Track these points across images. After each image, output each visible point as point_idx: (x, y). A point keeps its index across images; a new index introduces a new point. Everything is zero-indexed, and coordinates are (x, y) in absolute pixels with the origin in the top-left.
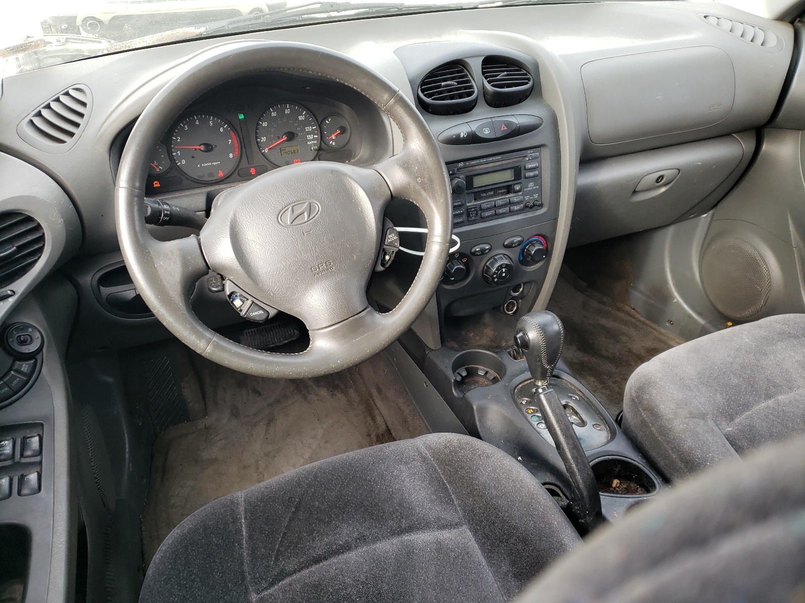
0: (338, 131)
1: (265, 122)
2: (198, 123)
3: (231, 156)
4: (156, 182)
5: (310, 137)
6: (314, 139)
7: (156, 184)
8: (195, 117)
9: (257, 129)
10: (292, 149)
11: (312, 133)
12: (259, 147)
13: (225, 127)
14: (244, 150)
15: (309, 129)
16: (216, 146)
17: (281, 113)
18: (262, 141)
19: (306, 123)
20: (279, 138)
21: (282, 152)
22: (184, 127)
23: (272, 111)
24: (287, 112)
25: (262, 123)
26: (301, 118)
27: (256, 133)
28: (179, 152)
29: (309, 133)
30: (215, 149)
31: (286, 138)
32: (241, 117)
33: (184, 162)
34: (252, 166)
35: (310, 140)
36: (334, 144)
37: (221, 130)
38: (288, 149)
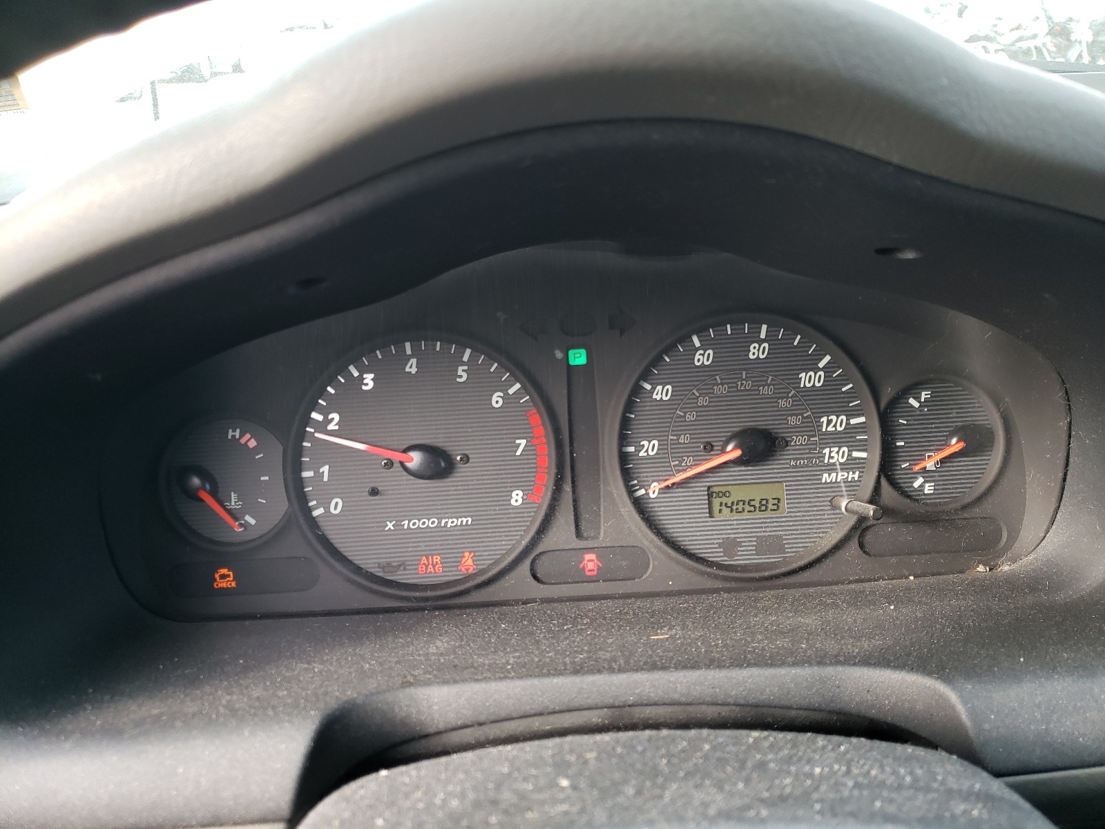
0: (955, 445)
1: (664, 385)
2: (414, 370)
3: (517, 498)
4: (224, 571)
5: (837, 455)
6: (850, 465)
7: (223, 577)
8: (408, 345)
9: (630, 406)
10: (756, 494)
11: (846, 438)
12: (627, 475)
13: (511, 391)
14: (568, 488)
15: (835, 423)
16: (466, 459)
17: (731, 356)
18: (642, 454)
19: (826, 399)
20: (709, 447)
21: (716, 502)
22: (361, 379)
23: (697, 344)
24: (757, 352)
25: (654, 389)
26: (810, 380)
27: (625, 423)
28: (325, 469)
29: (836, 439)
30: (462, 471)
31: (738, 453)
32: (578, 358)
33: (337, 506)
34: (589, 544)
35: (831, 468)
36: (928, 489)
37: (497, 400)
38: (738, 494)
